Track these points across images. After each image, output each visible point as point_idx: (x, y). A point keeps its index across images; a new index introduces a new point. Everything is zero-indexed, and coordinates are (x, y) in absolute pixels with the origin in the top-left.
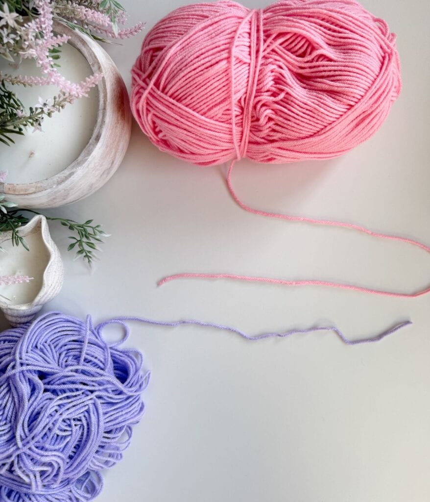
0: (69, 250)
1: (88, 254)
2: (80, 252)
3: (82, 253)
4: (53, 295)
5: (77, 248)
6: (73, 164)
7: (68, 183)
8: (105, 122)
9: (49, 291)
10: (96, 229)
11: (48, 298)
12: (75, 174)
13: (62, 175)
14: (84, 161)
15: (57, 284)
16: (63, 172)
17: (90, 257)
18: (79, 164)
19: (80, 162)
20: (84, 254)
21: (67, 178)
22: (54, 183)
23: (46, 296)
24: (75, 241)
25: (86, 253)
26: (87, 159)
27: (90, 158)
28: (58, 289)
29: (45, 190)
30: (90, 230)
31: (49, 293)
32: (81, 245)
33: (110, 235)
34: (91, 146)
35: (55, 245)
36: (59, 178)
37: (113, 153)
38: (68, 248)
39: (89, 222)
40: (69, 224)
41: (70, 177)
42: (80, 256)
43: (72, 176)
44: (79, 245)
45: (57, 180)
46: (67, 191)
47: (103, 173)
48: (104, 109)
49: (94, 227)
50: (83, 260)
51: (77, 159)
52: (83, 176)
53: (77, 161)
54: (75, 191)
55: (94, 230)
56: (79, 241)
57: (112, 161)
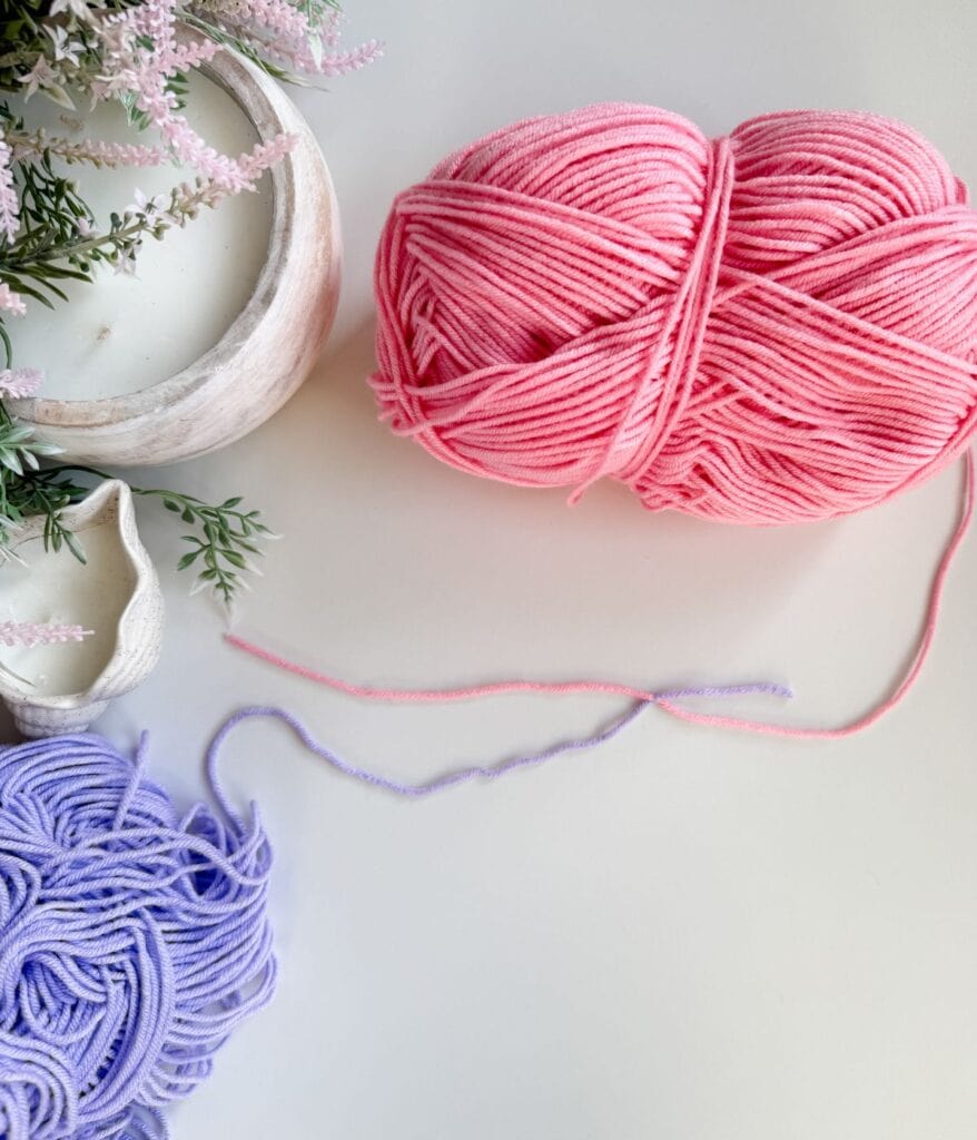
0: (181, 569)
1: (227, 581)
2: (207, 575)
3: (212, 577)
4: (138, 674)
5: (200, 564)
6: (207, 357)
7: (191, 401)
8: (286, 260)
9: (130, 666)
10: (249, 521)
11: (126, 683)
12: (209, 383)
13: (177, 383)
14: (232, 352)
15: (149, 649)
16: (181, 375)
17: (231, 588)
18: (221, 358)
19: (225, 352)
20: (217, 580)
21: (188, 390)
22: (157, 403)
23: (121, 677)
24: (196, 547)
25: (222, 578)
26: (240, 347)
27: (247, 346)
28: (149, 664)
29: (136, 417)
30: (234, 524)
31: (128, 669)
32: (210, 557)
33: (281, 537)
34: (252, 317)
35: (147, 556)
36: (170, 389)
37: (301, 338)
38: (180, 564)
39: (232, 502)
40: (182, 508)
41: (197, 388)
42: (206, 583)
43: (202, 388)
44: (206, 557)
45: (165, 393)
46: (187, 423)
47: (275, 385)
48: (287, 230)
49: (244, 514)
50: (214, 594)
51: (216, 348)
52: (227, 388)
53: (216, 350)
54: (206, 425)
55: (243, 522)
56: (208, 548)
57: (297, 357)
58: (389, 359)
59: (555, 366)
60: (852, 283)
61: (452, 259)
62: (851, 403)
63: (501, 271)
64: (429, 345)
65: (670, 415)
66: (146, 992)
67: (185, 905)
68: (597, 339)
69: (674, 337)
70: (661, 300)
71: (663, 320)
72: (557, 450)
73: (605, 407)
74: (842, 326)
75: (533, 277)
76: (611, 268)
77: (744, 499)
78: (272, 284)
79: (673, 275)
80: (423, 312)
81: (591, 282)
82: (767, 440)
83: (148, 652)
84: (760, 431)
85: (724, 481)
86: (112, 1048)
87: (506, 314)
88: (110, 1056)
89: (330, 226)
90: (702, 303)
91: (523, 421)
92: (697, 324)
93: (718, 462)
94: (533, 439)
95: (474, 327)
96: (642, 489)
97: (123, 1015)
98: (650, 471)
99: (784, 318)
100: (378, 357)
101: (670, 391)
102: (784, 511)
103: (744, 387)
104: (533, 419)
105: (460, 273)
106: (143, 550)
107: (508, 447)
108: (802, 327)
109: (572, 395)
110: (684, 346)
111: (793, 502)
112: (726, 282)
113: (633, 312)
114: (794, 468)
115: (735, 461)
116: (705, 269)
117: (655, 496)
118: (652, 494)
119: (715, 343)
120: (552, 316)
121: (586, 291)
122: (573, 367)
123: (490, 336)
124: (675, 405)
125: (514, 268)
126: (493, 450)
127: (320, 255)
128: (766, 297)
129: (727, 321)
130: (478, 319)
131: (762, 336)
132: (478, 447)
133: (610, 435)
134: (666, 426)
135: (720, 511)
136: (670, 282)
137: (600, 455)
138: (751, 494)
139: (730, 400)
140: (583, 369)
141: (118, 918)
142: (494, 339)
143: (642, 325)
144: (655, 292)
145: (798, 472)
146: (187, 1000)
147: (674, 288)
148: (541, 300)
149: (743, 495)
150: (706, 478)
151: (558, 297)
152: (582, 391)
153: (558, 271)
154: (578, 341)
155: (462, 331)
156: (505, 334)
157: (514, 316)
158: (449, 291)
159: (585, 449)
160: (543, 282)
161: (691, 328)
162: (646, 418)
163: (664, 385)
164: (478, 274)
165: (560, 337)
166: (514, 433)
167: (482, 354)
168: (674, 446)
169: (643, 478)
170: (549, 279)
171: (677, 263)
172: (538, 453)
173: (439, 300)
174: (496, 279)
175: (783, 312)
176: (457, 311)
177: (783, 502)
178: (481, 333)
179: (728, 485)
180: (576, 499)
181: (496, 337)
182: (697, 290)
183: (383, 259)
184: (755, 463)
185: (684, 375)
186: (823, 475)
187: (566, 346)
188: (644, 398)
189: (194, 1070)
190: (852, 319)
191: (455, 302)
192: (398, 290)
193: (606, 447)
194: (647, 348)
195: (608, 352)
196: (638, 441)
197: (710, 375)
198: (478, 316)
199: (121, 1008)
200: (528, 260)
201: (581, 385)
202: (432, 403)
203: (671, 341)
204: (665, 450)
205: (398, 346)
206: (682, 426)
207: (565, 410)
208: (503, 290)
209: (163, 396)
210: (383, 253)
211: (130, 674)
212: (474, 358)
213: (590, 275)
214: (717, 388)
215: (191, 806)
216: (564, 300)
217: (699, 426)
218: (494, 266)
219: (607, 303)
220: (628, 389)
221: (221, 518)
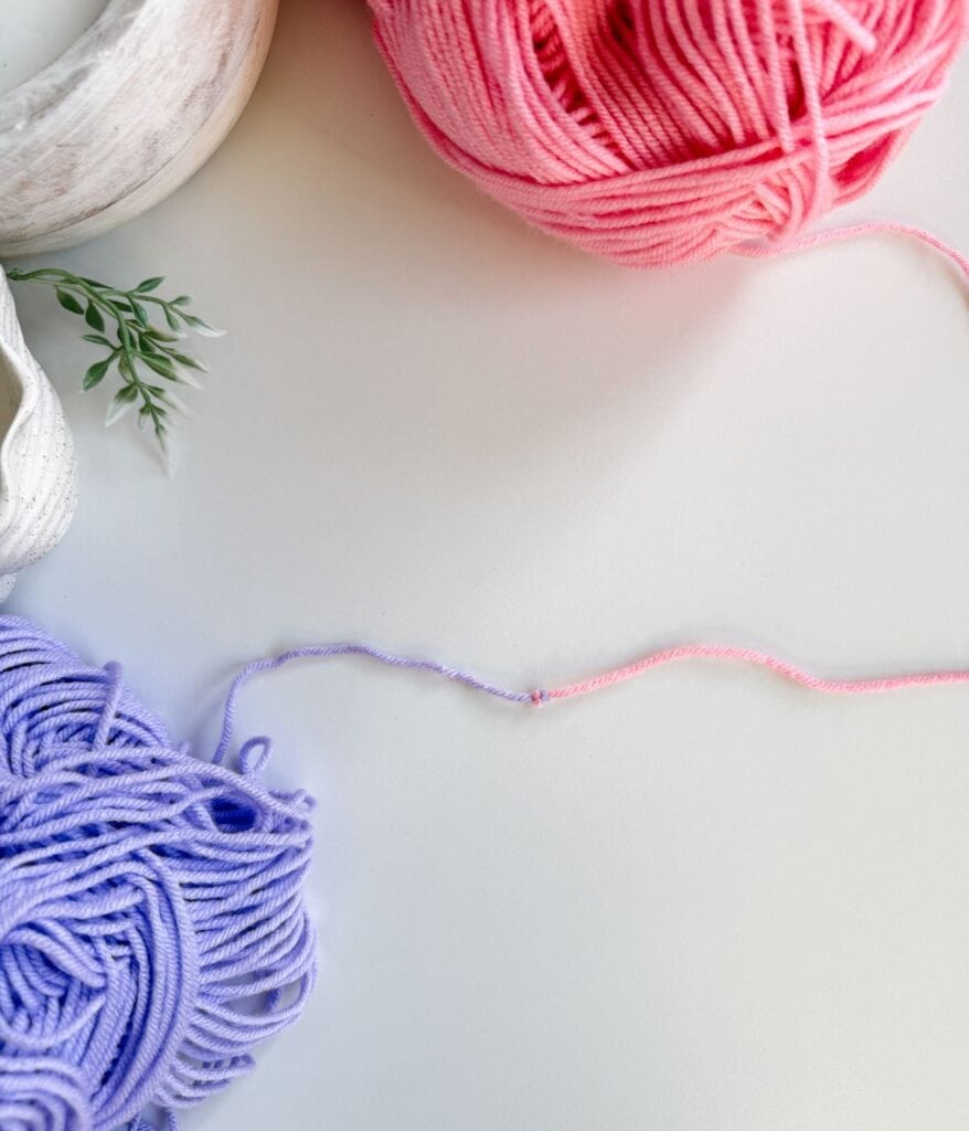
0: (87, 388)
1: (155, 401)
2: (126, 394)
3: (134, 396)
5: (114, 378)
6: (84, 40)
7: (67, 110)
10: (176, 311)
12: (92, 78)
13: (45, 83)
14: (122, 27)
16: (49, 70)
17: (161, 411)
18: (105, 39)
19: (107, 30)
20: (140, 401)
21: (62, 92)
22: (19, 114)
24: (102, 353)
25: (146, 398)
26: (131, 21)
30: (155, 318)
32: (126, 366)
33: (223, 333)
35: (42, 373)
36: (35, 93)
38: (86, 380)
39: (151, 284)
40: (84, 302)
41: (74, 88)
42: (126, 408)
43: (82, 87)
44: (120, 366)
45: (29, 100)
46: (68, 150)
47: (193, 96)
49: (167, 300)
50: (139, 423)
51: (97, 23)
52: (119, 91)
53: (98, 27)
54: (98, 158)
55: (167, 313)
56: (122, 352)
57: (220, 52)
106: (34, 364)
141: (110, 863)
199: (127, 993)
209: (25, 103)
221: (136, 309)
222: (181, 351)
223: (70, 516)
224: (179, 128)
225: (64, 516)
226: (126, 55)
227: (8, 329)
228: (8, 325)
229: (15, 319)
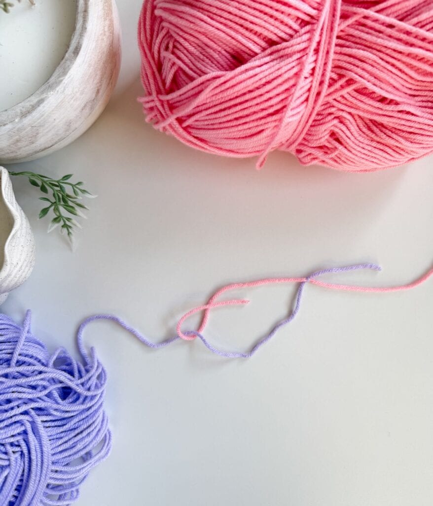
0: (41, 217)
1: (67, 223)
2: (56, 220)
3: (60, 221)
4: (20, 277)
5: (51, 214)
6: (44, 87)
7: (35, 114)
8: (86, 28)
9: (15, 272)
10: (77, 188)
11: (13, 283)
12: (46, 102)
13: (27, 104)
14: (58, 83)
15: (26, 263)
16: (29, 99)
17: (70, 227)
18: (51, 87)
19: (52, 84)
20: (62, 223)
21: (34, 107)
22: (16, 116)
23: (10, 279)
24: (48, 204)
25: (64, 221)
26: (62, 81)
27: (66, 79)
28: (27, 272)
29: (5, 125)
30: (69, 190)
31: (13, 274)
32: (56, 210)
33: (96, 196)
34: (68, 62)
35: (22, 211)
36: (23, 107)
37: (98, 77)
38: (40, 214)
39: (67, 177)
40: (40, 183)
41: (39, 106)
42: (56, 225)
43: (42, 106)
44: (54, 209)
45: (21, 110)
46: (35, 128)
47: (85, 106)
48: (86, 11)
49: (74, 184)
50: (61, 231)
51: (48, 81)
52: (57, 106)
53: (48, 83)
54: (47, 130)
55: (74, 189)
56: (55, 204)
57: (97, 89)
58: (148, 80)
59: (247, 70)
60: (420, 11)
61: (181, 12)
62: (418, 90)
63: (211, 15)
64: (171, 67)
65: (316, 101)
66: (33, 457)
67: (55, 406)
68: (271, 54)
69: (317, 51)
70: (308, 28)
71: (310, 40)
72: (251, 125)
73: (278, 95)
74: (416, 37)
75: (231, 17)
76: (277, 8)
77: (359, 151)
78: (79, 43)
79: (314, 12)
80: (167, 49)
81: (266, 18)
82: (372, 113)
83: (25, 264)
84: (368, 108)
85: (348, 140)
86: (16, 490)
87: (216, 43)
88: (16, 495)
89: (112, 14)
90: (332, 29)
91: (230, 108)
92: (329, 43)
93: (344, 128)
94: (236, 119)
95: (197, 53)
96: (299, 151)
97: (21, 471)
98: (304, 139)
99: (381, 35)
100: (142, 82)
101: (316, 84)
102: (381, 159)
103: (359, 79)
104: (236, 105)
105: (187, 20)
106: (19, 208)
107: (222, 126)
108: (392, 39)
109: (258, 88)
110: (323, 56)
111: (386, 152)
112: (345, 16)
113: (291, 36)
114: (387, 131)
115: (354, 128)
116: (332, 9)
117: (307, 155)
118: (306, 154)
119: (341, 53)
120: (244, 41)
121: (263, 23)
122: (258, 70)
123: (207, 58)
124: (319, 94)
125: (219, 12)
126: (214, 129)
127: (106, 29)
128: (369, 23)
129: (347, 40)
130: (199, 49)
131: (368, 47)
132: (204, 129)
133: (282, 113)
134: (313, 108)
135: (346, 161)
136: (312, 17)
137: (276, 126)
138: (363, 148)
139: (350, 89)
140: (264, 71)
141: (15, 415)
142: (210, 60)
143: (298, 43)
144: (304, 23)
145: (389, 133)
146: (59, 459)
147: (314, 21)
148: (237, 31)
149: (359, 149)
150: (338, 140)
151: (247, 29)
152: (264, 85)
153: (246, 12)
154: (260, 56)
155: (190, 56)
156: (216, 56)
157: (221, 44)
158: (181, 33)
159: (268, 123)
160: (237, 19)
161: (326, 45)
162: (303, 103)
163: (312, 82)
164: (198, 18)
165: (249, 55)
166: (225, 116)
167: (203, 68)
168: (319, 120)
169: (301, 144)
170: (241, 18)
171: (316, 5)
172: (240, 128)
173: (176, 41)
174: (209, 20)
175: (380, 32)
176: (186, 44)
177: (381, 153)
178: (202, 57)
179: (351, 143)
180: (261, 165)
181: (211, 58)
182: (328, 21)
183: (142, 24)
184: (365, 130)
185: (323, 75)
186: (404, 134)
187: (253, 59)
188: (301, 88)
189: (68, 497)
190: (422, 32)
191: (185, 39)
192: (151, 40)
193: (280, 120)
194: (301, 58)
195: (278, 60)
196: (299, 117)
197: (338, 74)
198: (199, 46)
199: (20, 467)
200: (227, 6)
201: (264, 81)
202: (175, 105)
203: (315, 54)
204: (314, 124)
205: (153, 73)
206: (323, 108)
207: (255, 98)
208: (213, 26)
209: (19, 111)
210: (142, 20)
211: (15, 277)
212: (198, 71)
213: (266, 14)
214: (342, 82)
215: (56, 350)
216: (251, 31)
217: (333, 106)
218: (206, 13)
219: (276, 31)
220: (292, 82)
221: (61, 187)
222: (79, 202)
223: (31, 269)
224: (80, 118)
225: (29, 269)
226: (59, 92)
227: (9, 195)
228: (9, 194)
229: (12, 191)
